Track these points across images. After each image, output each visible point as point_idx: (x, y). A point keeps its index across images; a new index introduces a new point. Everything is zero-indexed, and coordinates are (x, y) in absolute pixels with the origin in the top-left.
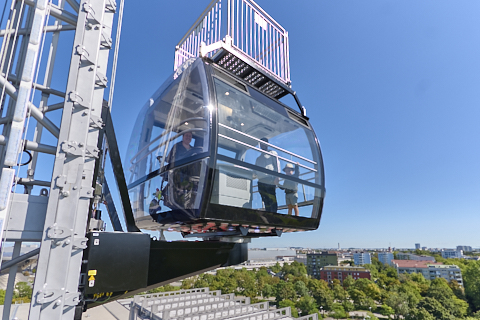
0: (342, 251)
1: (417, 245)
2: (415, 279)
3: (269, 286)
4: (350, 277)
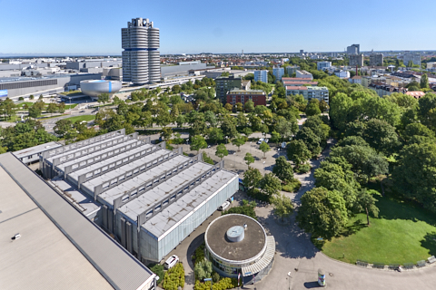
0: (244, 59)
1: (302, 51)
2: (298, 100)
3: (182, 116)
4: (251, 101)
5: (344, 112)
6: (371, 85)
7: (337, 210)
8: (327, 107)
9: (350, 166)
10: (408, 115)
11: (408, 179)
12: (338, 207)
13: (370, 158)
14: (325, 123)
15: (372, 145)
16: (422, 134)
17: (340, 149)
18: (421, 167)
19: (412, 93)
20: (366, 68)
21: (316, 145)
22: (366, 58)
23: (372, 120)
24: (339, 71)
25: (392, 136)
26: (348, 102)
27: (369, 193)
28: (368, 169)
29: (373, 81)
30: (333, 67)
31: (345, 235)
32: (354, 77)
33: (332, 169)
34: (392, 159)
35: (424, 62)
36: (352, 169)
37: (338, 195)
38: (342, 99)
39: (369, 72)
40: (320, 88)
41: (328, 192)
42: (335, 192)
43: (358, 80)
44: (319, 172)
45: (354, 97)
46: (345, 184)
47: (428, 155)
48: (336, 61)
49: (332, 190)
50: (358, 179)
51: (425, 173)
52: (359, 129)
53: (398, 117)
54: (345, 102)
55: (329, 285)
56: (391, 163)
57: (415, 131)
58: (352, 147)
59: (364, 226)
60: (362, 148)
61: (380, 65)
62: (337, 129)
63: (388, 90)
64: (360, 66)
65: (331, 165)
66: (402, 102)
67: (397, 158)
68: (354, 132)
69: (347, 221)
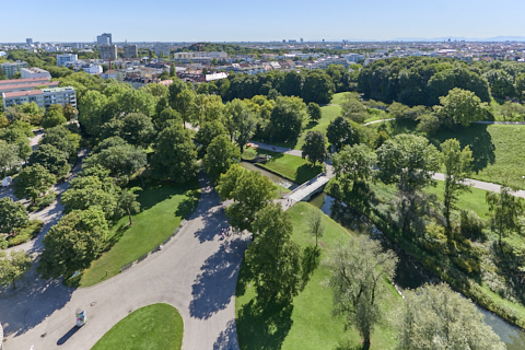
5: (97, 113)
6: (126, 79)
7: (96, 227)
8: (76, 112)
9: (109, 171)
10: (161, 104)
11: (163, 163)
12: (97, 223)
13: (129, 156)
14: (74, 132)
15: (131, 142)
16: (173, 117)
17: (95, 157)
18: (172, 147)
19: (164, 82)
20: (121, 60)
21: (62, 164)
22: (119, 49)
23: (129, 115)
24: (88, 66)
25: (149, 127)
26: (101, 101)
27: (130, 192)
28: (128, 168)
29: (128, 74)
30: (79, 62)
31: (107, 250)
32: (107, 72)
33: (86, 183)
34: (150, 150)
35: (172, 52)
36: (110, 175)
37: (95, 210)
38: (94, 98)
39: (123, 65)
40: (63, 89)
41: (82, 214)
42: (91, 208)
43: (112, 75)
44: (69, 194)
45: (108, 94)
46: (103, 194)
47: (177, 134)
48: (84, 54)
49: (87, 208)
50: (117, 183)
51: (176, 152)
52: (116, 128)
53: (153, 107)
54: (98, 102)
55: (91, 318)
56: (149, 155)
57: (167, 116)
58: (109, 150)
59: (127, 228)
60: (119, 148)
61: (134, 57)
62: (90, 136)
63: (143, 82)
64: (113, 59)
65: (84, 180)
66: (155, 92)
67: (154, 147)
68: (110, 133)
69: (108, 234)
